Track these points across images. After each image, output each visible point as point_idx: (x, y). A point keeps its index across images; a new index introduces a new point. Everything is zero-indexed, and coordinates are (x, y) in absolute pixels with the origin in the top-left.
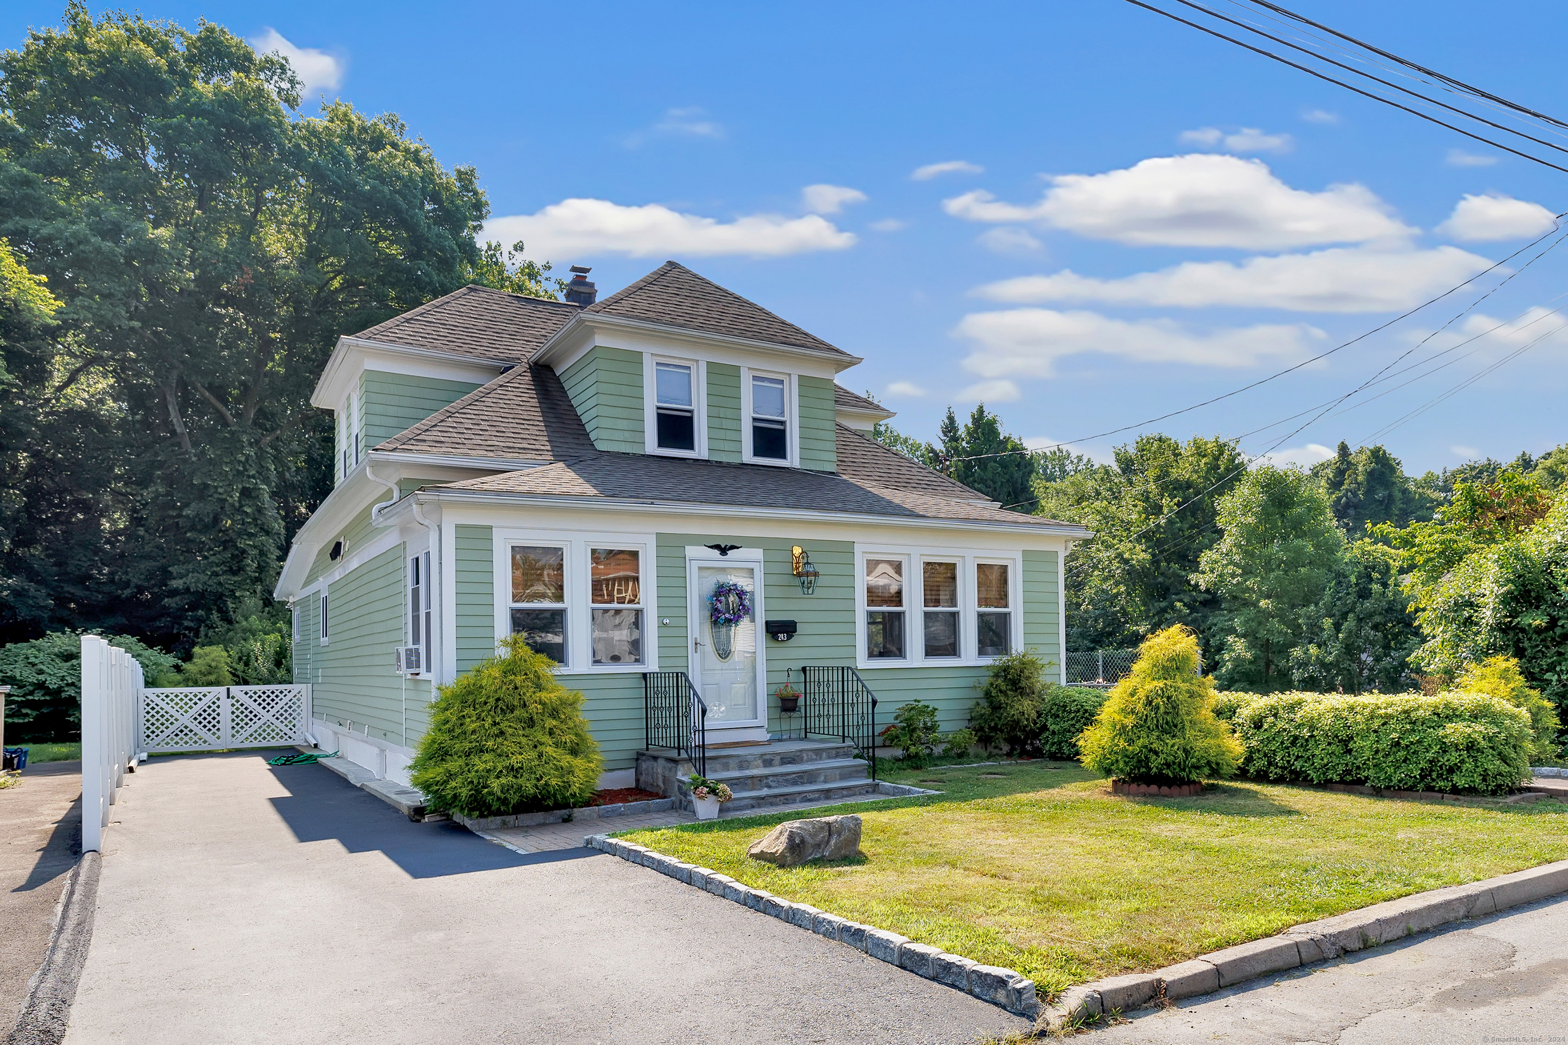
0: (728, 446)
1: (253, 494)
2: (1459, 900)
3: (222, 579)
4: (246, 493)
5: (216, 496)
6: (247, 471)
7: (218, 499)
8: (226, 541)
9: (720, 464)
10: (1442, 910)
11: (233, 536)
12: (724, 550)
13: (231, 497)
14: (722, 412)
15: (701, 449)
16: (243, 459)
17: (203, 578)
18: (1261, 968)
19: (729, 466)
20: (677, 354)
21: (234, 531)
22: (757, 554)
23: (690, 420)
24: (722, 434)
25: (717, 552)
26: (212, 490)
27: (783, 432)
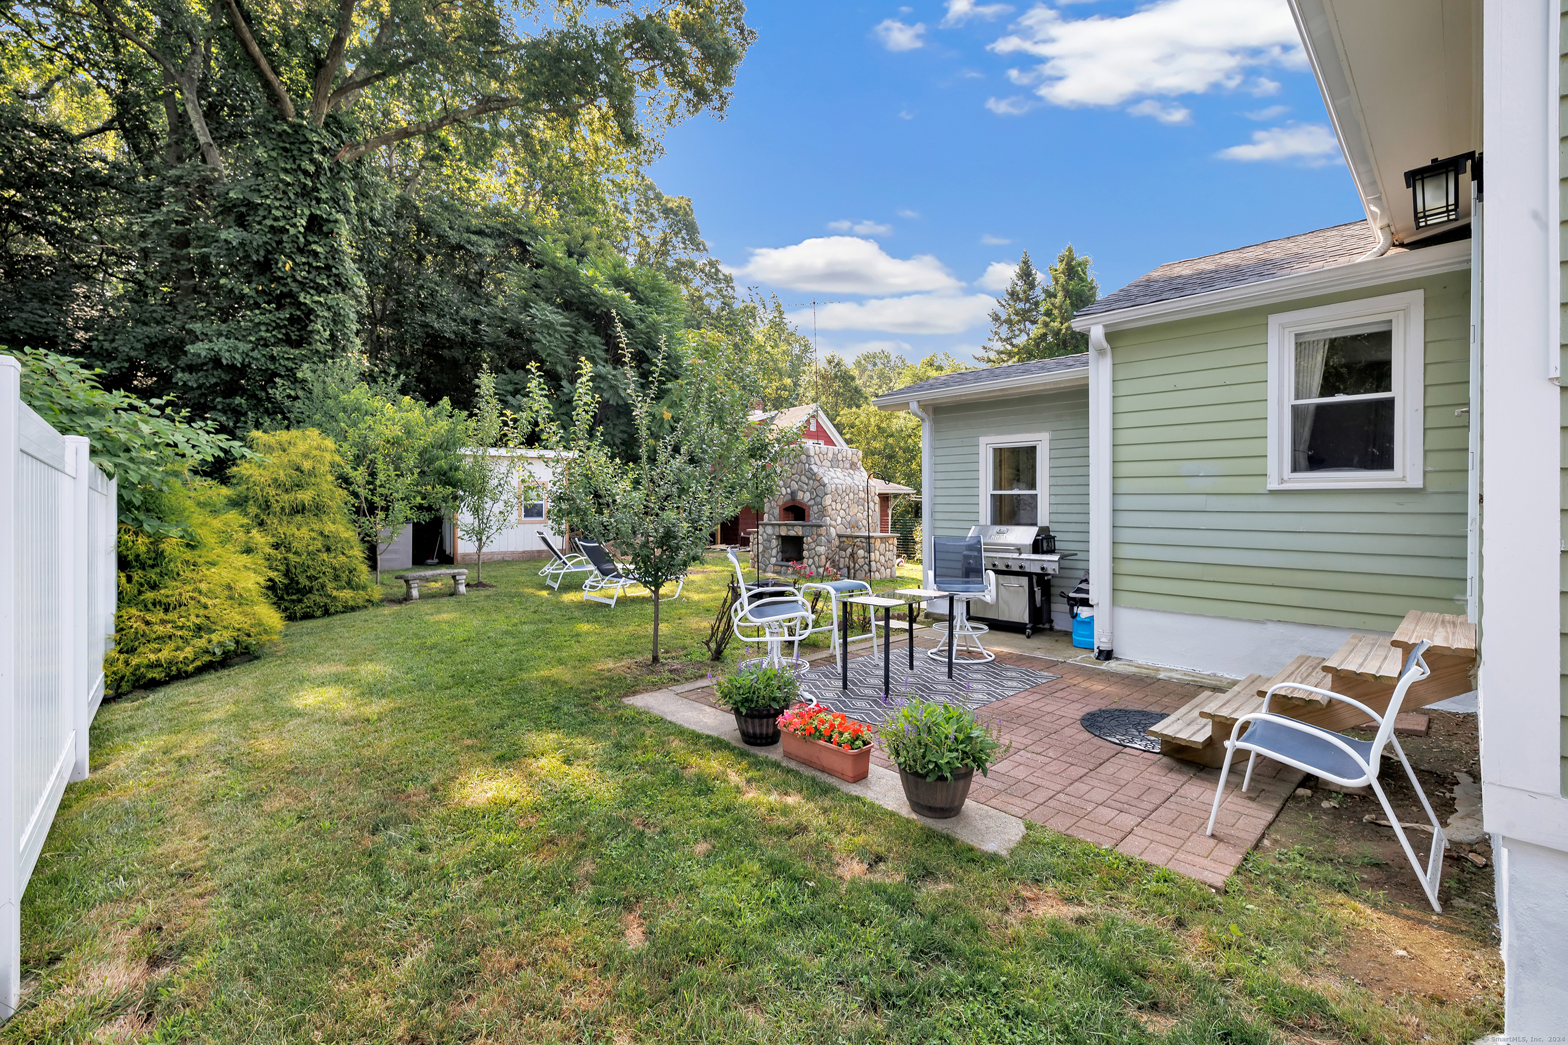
1: (325, 229)
3: (275, 351)
4: (316, 225)
5: (269, 222)
6: (318, 191)
7: (272, 227)
8: (283, 295)
11: (294, 287)
13: (294, 225)
16: (312, 169)
17: (244, 347)
21: (295, 280)
26: (261, 212)
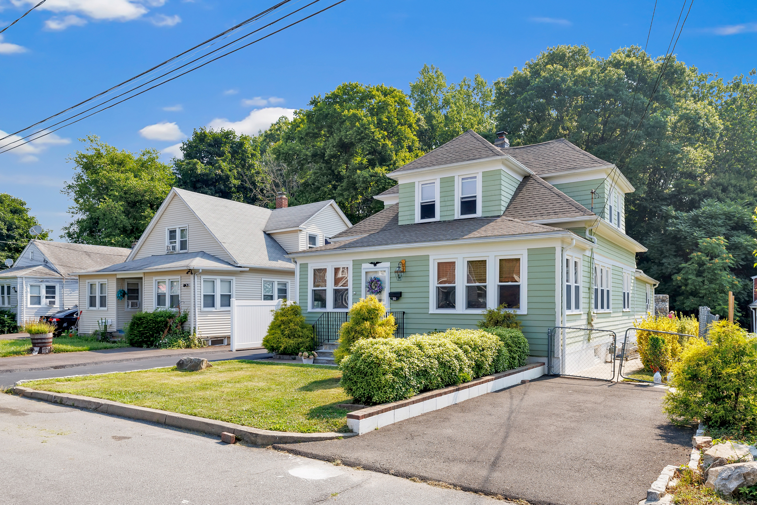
0: (449, 213)
2: (95, 403)
9: (444, 222)
10: (87, 403)
12: (375, 264)
14: (446, 199)
15: (438, 217)
18: (39, 397)
19: (449, 222)
20: (428, 178)
22: (388, 264)
23: (434, 205)
24: (445, 209)
25: (373, 265)
27: (475, 201)
